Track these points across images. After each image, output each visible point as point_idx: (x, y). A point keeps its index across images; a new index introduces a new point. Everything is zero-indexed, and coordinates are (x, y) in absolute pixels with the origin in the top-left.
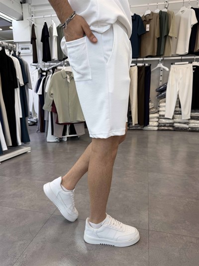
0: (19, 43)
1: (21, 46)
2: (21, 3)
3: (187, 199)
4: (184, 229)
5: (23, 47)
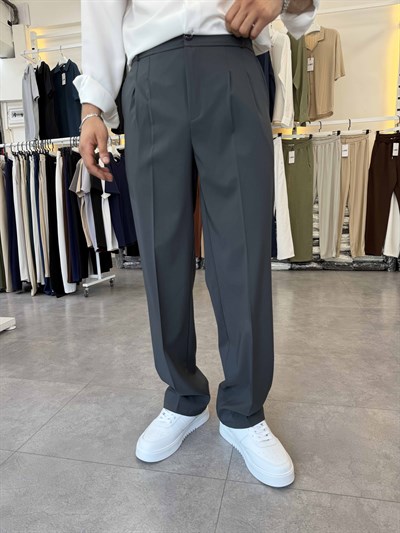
1: (12, 108)
2: (9, 23)
3: (326, 408)
4: (308, 474)
5: (17, 111)
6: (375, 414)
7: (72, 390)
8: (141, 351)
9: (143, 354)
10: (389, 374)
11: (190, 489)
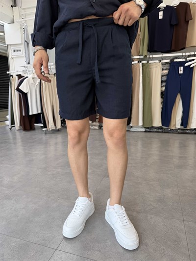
0: (11, 45)
1: (13, 48)
2: (12, 6)
4: (99, 251)
5: (15, 49)
6: (151, 218)
7: (7, 192)
8: (49, 173)
9: (49, 175)
10: (170, 195)
11: (36, 252)
